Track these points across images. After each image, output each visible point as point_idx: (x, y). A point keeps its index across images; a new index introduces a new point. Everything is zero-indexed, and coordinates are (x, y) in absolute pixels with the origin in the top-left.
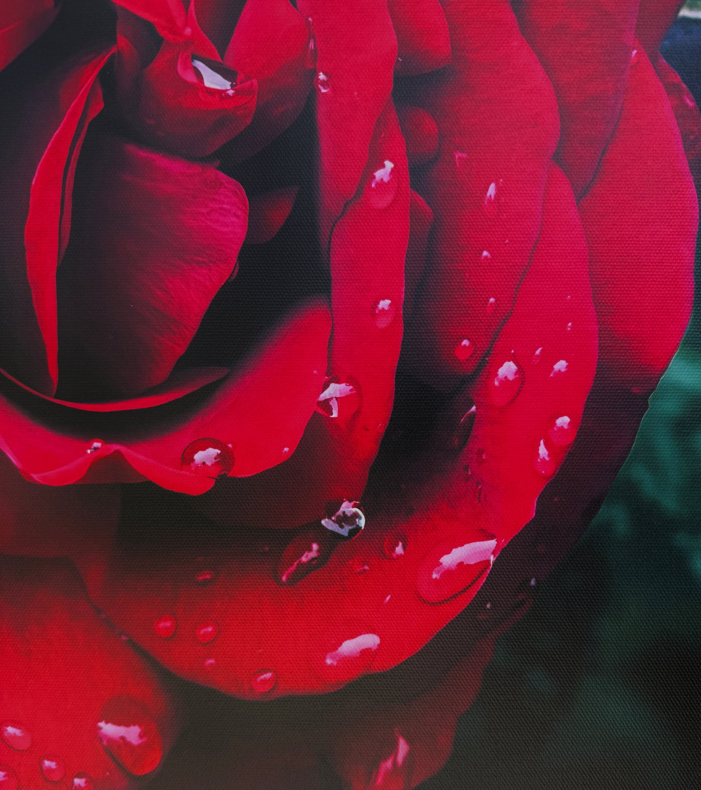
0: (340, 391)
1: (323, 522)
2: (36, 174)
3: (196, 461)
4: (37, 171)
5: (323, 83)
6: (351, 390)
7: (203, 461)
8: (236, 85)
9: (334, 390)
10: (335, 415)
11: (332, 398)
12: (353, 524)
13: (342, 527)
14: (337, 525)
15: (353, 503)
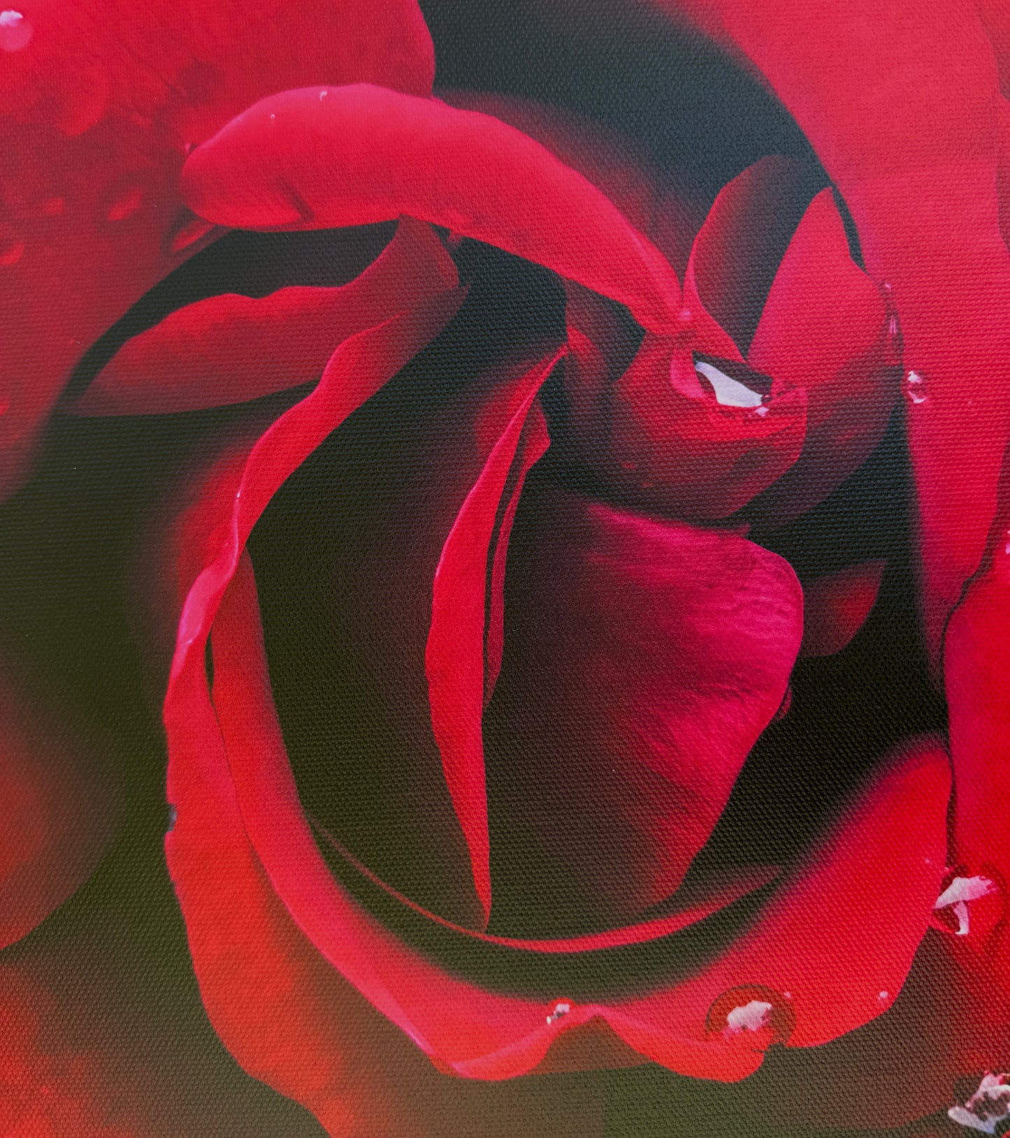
0: (970, 889)
1: (951, 1113)
2: (442, 559)
3: (731, 1025)
4: (444, 553)
5: (916, 388)
6: (989, 887)
7: (743, 1022)
8: (769, 399)
9: (961, 889)
10: (964, 930)
11: (958, 903)
12: (1002, 1113)
13: (983, 1118)
14: (975, 1116)
15: (1000, 1077)
